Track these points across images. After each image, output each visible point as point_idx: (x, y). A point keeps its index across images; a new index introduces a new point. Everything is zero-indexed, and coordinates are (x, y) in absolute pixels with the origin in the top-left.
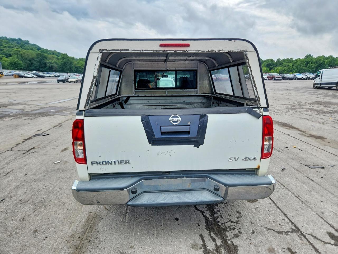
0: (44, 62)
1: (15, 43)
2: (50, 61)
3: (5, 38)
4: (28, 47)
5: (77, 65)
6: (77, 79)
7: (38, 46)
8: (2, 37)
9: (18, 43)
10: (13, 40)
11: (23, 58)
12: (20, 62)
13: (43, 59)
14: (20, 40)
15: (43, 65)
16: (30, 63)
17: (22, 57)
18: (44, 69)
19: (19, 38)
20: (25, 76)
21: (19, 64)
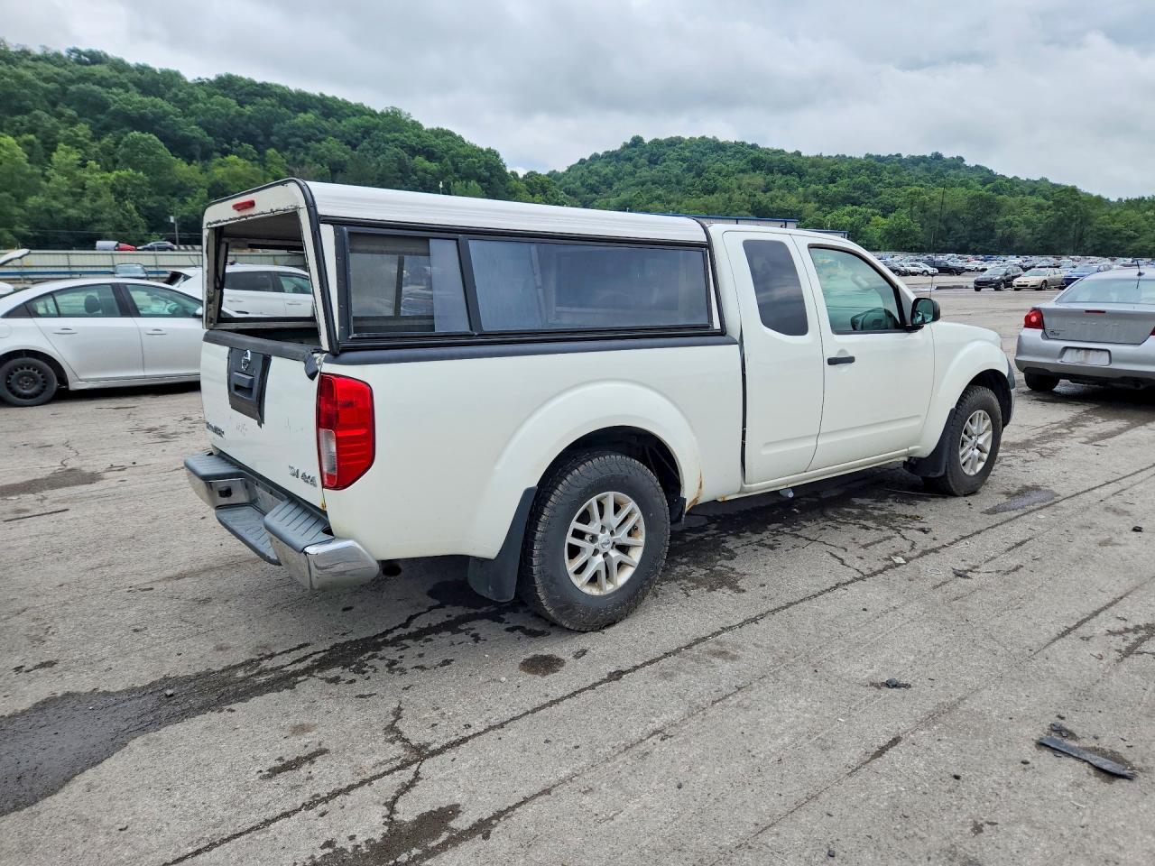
0: (986, 221)
1: (918, 171)
2: (1010, 217)
3: (898, 158)
4: (955, 177)
5: (1108, 226)
6: (1046, 278)
7: (990, 172)
8: (890, 155)
9: (928, 170)
10: (916, 161)
11: (927, 214)
12: (916, 227)
13: (988, 214)
14: (938, 157)
15: (983, 232)
16: (943, 227)
17: (924, 211)
18: (982, 247)
19: (937, 153)
20: (902, 269)
21: (912, 232)
